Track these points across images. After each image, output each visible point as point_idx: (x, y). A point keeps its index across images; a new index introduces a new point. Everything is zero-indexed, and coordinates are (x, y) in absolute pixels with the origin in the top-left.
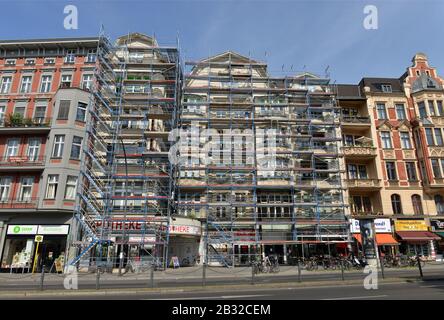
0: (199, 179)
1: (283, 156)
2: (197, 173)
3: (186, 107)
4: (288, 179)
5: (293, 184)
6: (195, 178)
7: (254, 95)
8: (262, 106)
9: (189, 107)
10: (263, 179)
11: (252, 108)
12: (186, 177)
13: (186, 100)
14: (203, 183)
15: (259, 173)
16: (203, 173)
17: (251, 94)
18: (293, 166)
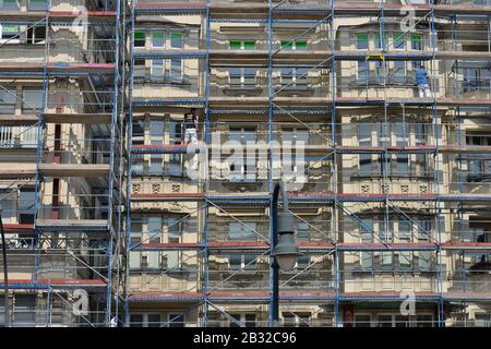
0: (182, 273)
1: (417, 206)
2: (173, 259)
3: (140, 61)
4: (431, 274)
5: (443, 288)
6: (170, 274)
7: (338, 22)
8: (361, 59)
9: (149, 63)
10: (359, 274)
11: (332, 63)
12: (143, 270)
13: (140, 43)
14: (191, 287)
15: (349, 258)
16: (191, 257)
17: (330, 20)
18: (445, 238)
